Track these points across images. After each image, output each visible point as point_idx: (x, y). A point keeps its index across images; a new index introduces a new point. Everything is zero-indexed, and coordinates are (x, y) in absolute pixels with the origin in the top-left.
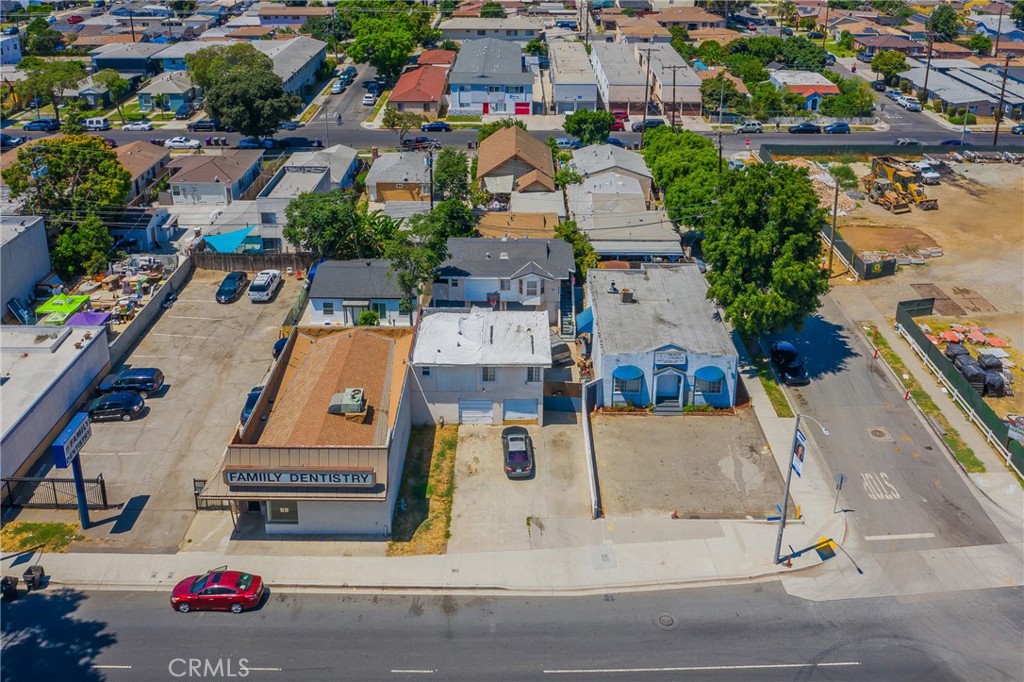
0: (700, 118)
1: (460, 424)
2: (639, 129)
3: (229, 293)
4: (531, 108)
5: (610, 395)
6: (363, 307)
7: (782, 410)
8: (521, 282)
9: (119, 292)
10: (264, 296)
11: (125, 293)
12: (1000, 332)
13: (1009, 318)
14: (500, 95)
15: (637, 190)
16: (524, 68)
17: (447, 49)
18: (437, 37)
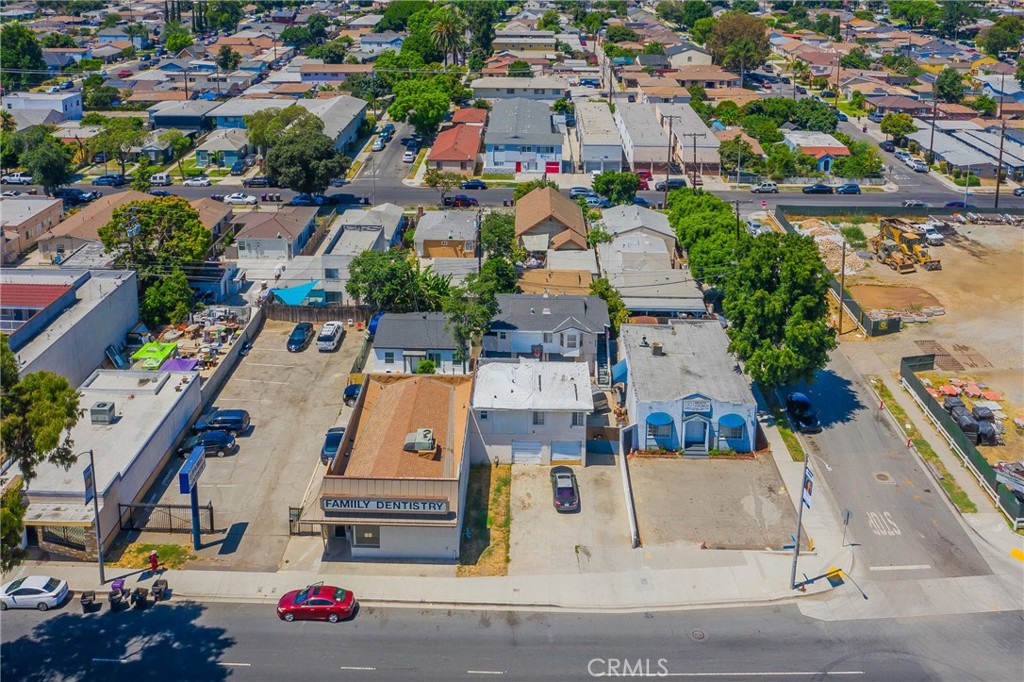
0: (719, 178)
1: (513, 463)
2: (661, 188)
3: (298, 343)
4: (560, 167)
5: (643, 439)
6: (420, 356)
7: (797, 454)
8: (562, 335)
9: (200, 340)
10: (330, 345)
11: (206, 341)
13: (1003, 374)
14: (532, 155)
15: (663, 250)
16: (554, 129)
17: (479, 107)
18: (469, 96)
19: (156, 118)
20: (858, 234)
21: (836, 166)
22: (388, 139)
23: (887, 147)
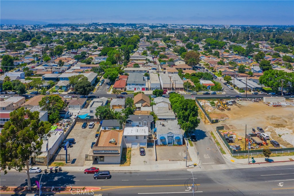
0: (183, 91)
1: (132, 148)
2: (169, 94)
3: (84, 126)
4: (145, 89)
5: (159, 142)
7: (191, 145)
8: (143, 123)
10: (92, 127)
11: (63, 127)
12: (236, 132)
14: (139, 86)
15: (167, 106)
16: (144, 80)
17: (126, 75)
18: (123, 72)
19: (44, 78)
20: (213, 103)
21: (211, 88)
22: (103, 83)
23: (225, 84)
